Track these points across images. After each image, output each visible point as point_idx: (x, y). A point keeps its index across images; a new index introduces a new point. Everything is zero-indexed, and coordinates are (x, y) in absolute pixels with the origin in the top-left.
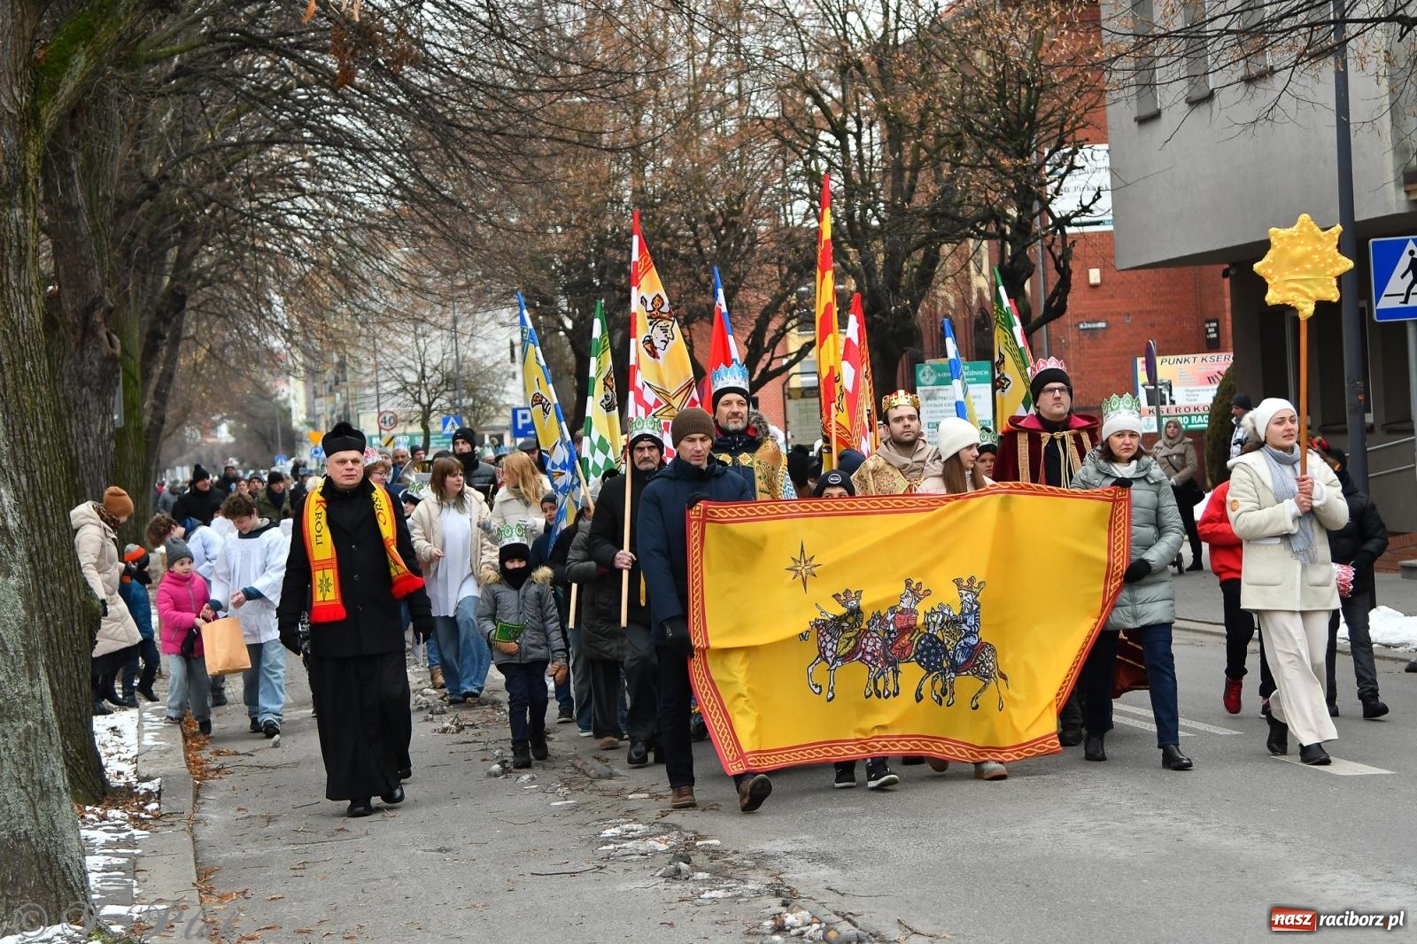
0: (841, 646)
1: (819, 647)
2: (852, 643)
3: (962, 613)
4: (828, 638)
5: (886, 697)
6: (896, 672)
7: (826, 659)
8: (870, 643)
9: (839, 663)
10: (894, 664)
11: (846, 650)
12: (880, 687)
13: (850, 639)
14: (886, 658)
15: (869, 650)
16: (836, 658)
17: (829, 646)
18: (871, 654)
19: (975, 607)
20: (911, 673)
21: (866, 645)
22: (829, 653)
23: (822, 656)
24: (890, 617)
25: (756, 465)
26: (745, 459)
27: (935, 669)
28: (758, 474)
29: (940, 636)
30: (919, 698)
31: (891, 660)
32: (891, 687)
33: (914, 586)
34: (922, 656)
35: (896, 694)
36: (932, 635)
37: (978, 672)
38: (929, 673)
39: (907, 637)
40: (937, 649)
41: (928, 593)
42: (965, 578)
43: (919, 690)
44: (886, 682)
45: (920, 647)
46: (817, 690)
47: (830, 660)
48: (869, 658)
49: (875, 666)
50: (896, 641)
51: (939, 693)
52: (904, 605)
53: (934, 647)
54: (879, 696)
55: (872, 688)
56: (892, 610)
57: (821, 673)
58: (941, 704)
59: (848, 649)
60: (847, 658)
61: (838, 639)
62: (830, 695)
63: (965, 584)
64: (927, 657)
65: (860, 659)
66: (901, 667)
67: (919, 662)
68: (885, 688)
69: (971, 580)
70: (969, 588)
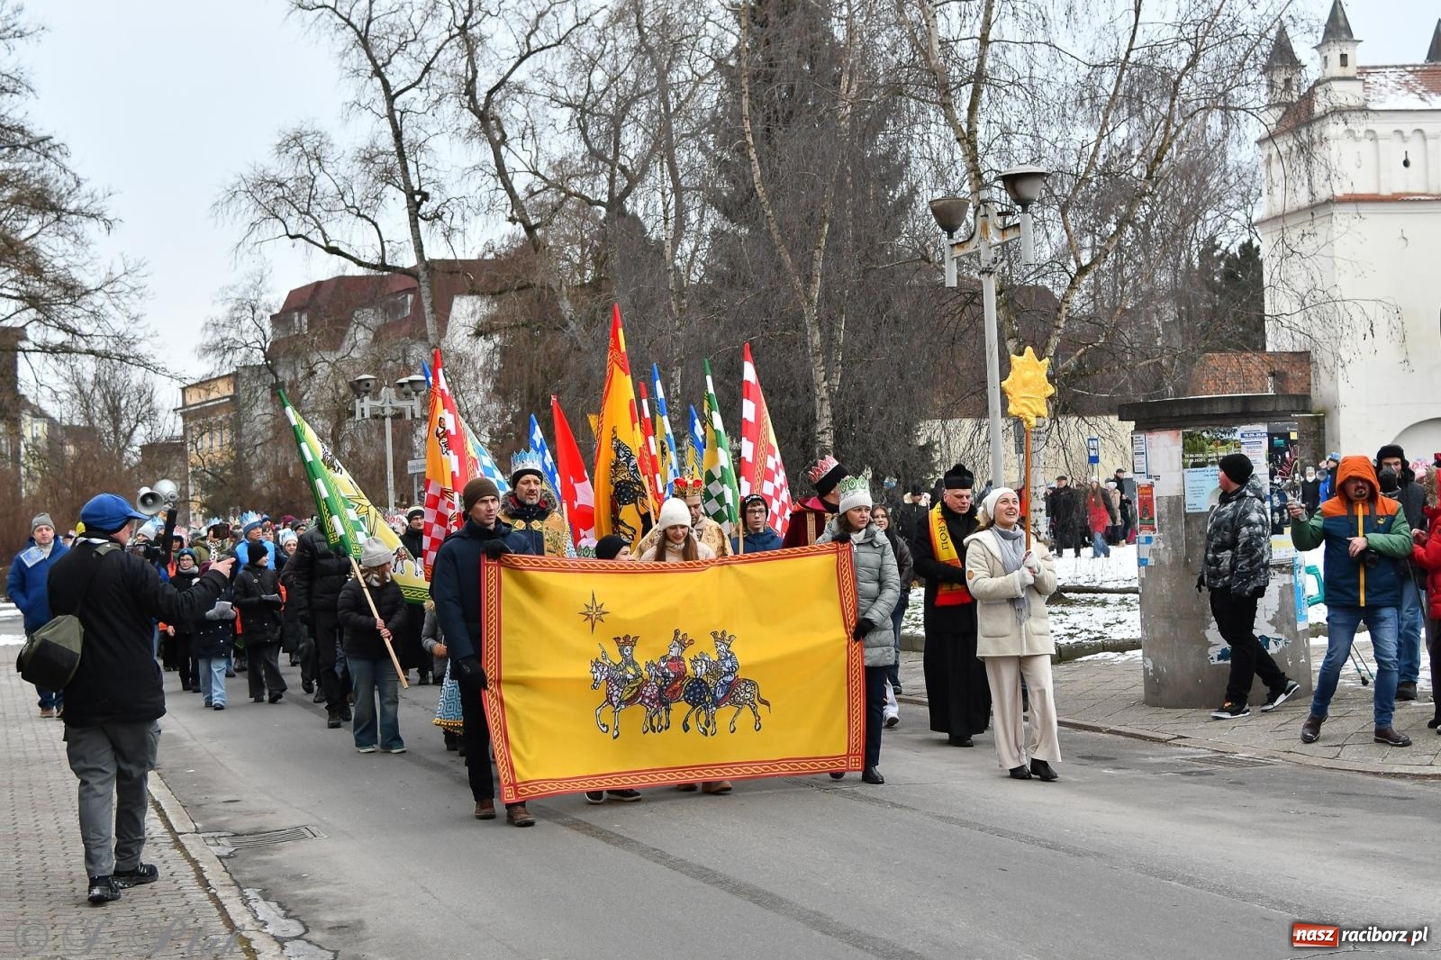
0: (626, 693)
1: (607, 694)
2: (634, 691)
3: (719, 659)
4: (615, 688)
5: (659, 731)
6: (668, 710)
7: (612, 703)
9: (624, 706)
10: (667, 704)
11: (629, 696)
12: (655, 724)
13: (633, 688)
14: (661, 700)
15: (647, 694)
16: (621, 702)
17: (616, 693)
18: (648, 697)
19: (728, 655)
20: (680, 709)
21: (646, 691)
22: (614, 699)
23: (609, 701)
24: (663, 665)
25: (544, 530)
26: (535, 525)
27: (699, 704)
28: (546, 537)
29: (705, 679)
30: (686, 728)
31: (663, 700)
32: (664, 723)
33: (680, 637)
34: (690, 696)
35: (667, 728)
36: (698, 679)
37: (736, 701)
38: (694, 707)
39: (679, 683)
40: (701, 688)
41: (691, 642)
42: (718, 632)
43: (686, 720)
44: (660, 719)
45: (688, 689)
46: (605, 729)
47: (616, 704)
48: (647, 701)
49: (652, 707)
50: (668, 687)
51: (704, 726)
52: (673, 654)
53: (699, 687)
54: (654, 731)
55: (649, 725)
56: (664, 658)
57: (607, 715)
58: (706, 735)
59: (632, 694)
60: (629, 702)
61: (624, 688)
62: (616, 733)
63: (719, 636)
64: (694, 696)
65: (640, 702)
66: (673, 706)
67: (686, 700)
68: (659, 724)
69: (723, 633)
70: (722, 640)
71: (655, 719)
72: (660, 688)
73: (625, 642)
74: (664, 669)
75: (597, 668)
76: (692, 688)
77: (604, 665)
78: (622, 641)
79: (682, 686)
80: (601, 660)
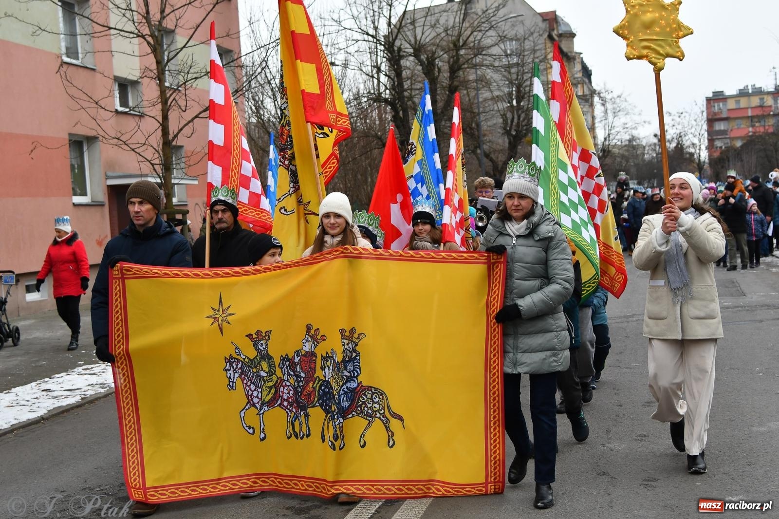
0: (265, 393)
1: (247, 396)
2: (273, 391)
3: (344, 361)
4: (253, 388)
5: (302, 438)
6: (307, 416)
7: (254, 405)
8: (286, 391)
9: (266, 408)
10: (303, 408)
12: (297, 429)
13: (270, 388)
14: (298, 403)
15: (285, 397)
16: (263, 404)
17: (255, 394)
18: (286, 400)
19: (354, 354)
21: (283, 392)
22: (256, 400)
23: (251, 402)
24: (297, 360)
29: (333, 382)
30: (323, 439)
31: (301, 404)
32: (304, 429)
33: (312, 332)
34: (323, 402)
35: (308, 435)
36: (328, 382)
37: (362, 412)
39: (311, 385)
41: (324, 338)
42: (348, 329)
43: (323, 431)
44: (301, 425)
45: (321, 392)
46: (251, 431)
47: (258, 406)
49: (291, 411)
50: (304, 388)
51: (332, 439)
52: (307, 349)
53: (329, 392)
54: (297, 437)
55: (291, 430)
56: (298, 352)
57: (252, 417)
58: (336, 450)
59: (270, 396)
60: (271, 404)
61: (261, 387)
62: (262, 435)
63: (347, 334)
64: (326, 401)
65: (279, 405)
66: (310, 411)
67: (321, 406)
68: (300, 430)
69: (352, 331)
70: (350, 338)
71: (297, 424)
72: (295, 389)
73: (258, 338)
74: (296, 365)
75: (231, 365)
76: (325, 394)
77: (238, 361)
78: (255, 336)
79: (314, 388)
80: (235, 356)
